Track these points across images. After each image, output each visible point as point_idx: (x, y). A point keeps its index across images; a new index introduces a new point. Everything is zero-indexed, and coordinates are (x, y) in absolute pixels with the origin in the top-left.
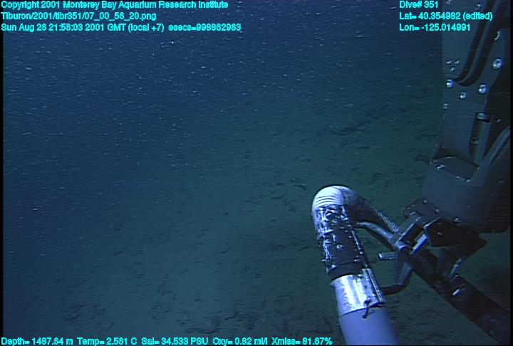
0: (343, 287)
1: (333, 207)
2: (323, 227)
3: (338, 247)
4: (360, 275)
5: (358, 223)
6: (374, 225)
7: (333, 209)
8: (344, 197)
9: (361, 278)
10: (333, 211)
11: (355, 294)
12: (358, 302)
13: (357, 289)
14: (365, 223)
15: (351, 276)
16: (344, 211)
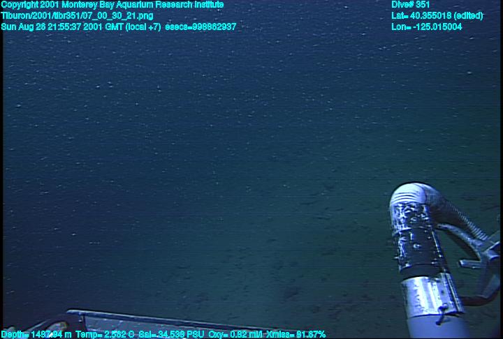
0: (415, 288)
1: (414, 204)
2: (400, 223)
3: (414, 246)
4: (437, 279)
5: (439, 225)
6: (457, 229)
7: (414, 207)
8: (426, 196)
9: (438, 282)
10: (412, 209)
11: (429, 298)
12: (431, 306)
13: (431, 293)
14: (446, 226)
15: (427, 278)
16: (425, 210)
